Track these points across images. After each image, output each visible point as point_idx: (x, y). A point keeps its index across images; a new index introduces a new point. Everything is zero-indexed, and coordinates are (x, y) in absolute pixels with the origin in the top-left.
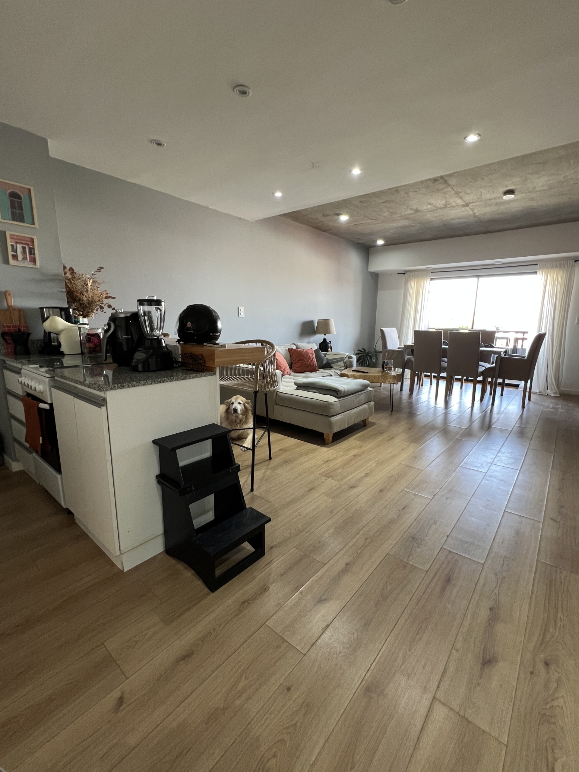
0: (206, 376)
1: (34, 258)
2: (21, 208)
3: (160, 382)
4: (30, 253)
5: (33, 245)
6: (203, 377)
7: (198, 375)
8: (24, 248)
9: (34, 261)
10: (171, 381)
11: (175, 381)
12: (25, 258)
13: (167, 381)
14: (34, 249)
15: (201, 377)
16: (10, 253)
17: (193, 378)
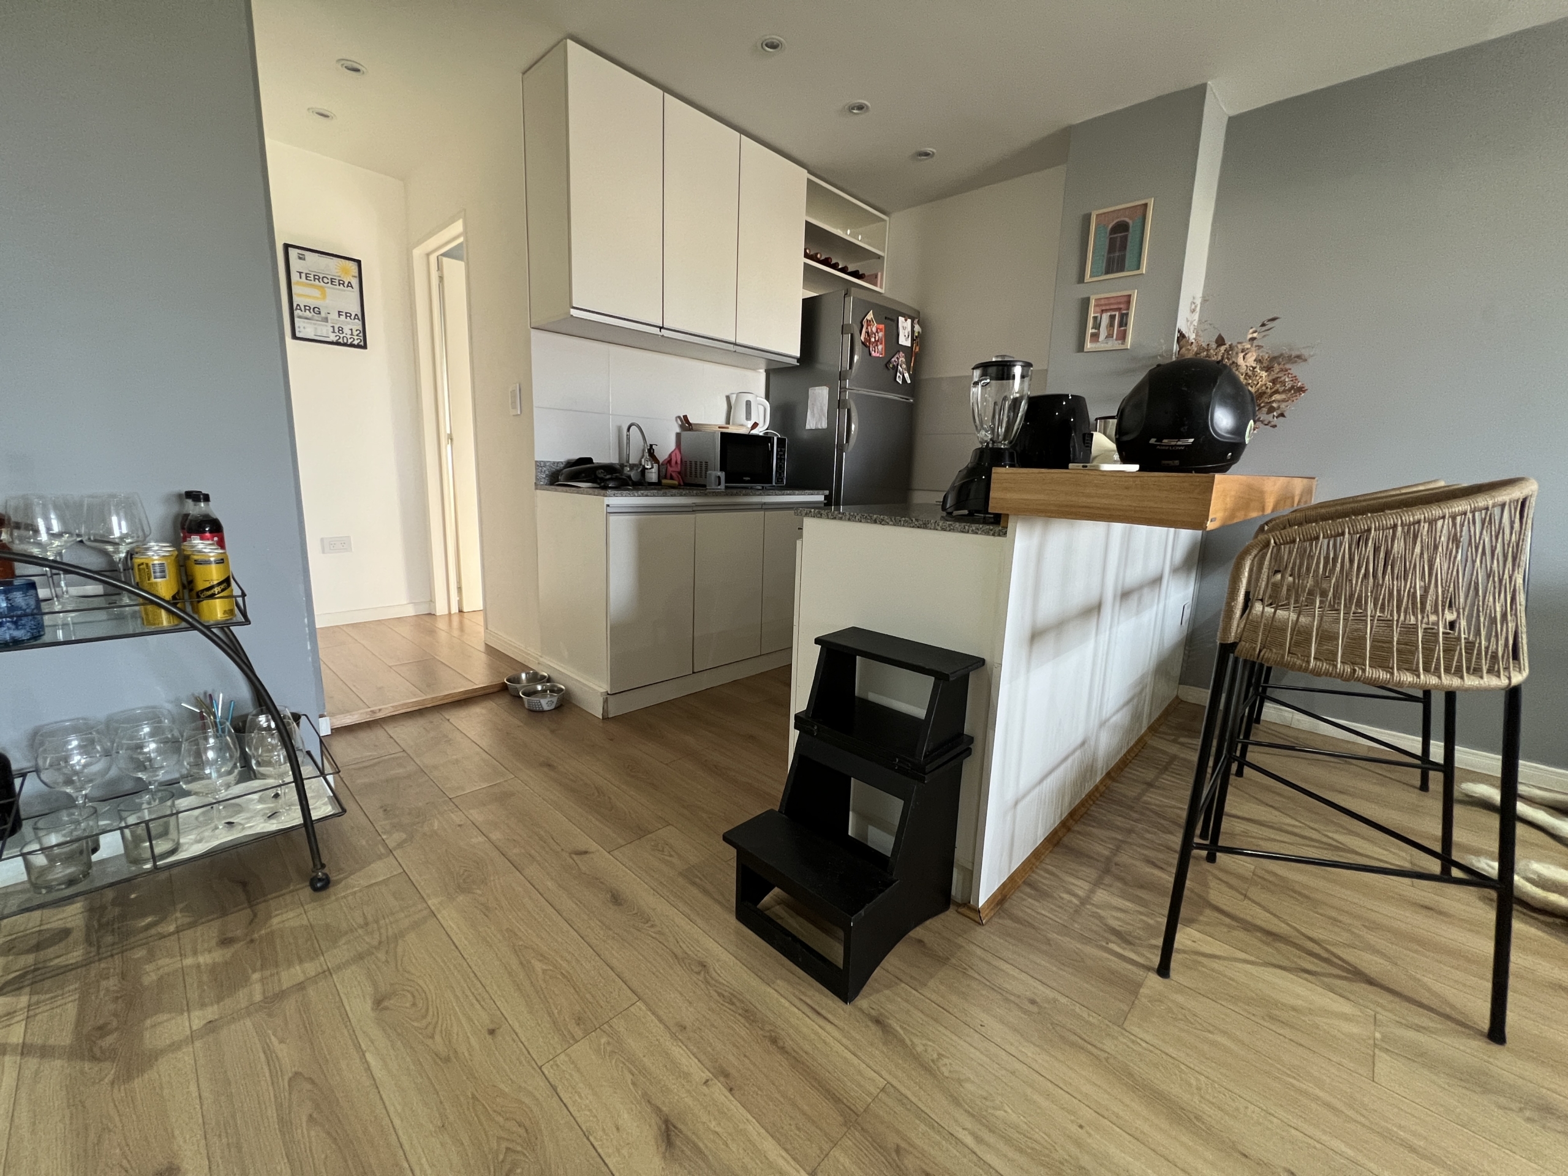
0: (977, 533)
1: (1125, 332)
2: (1123, 247)
3: (875, 522)
4: (1121, 325)
5: (1128, 308)
6: (968, 532)
7: (957, 525)
8: (1112, 318)
9: (1123, 337)
10: (894, 525)
11: (903, 526)
12: (1109, 336)
13: (888, 524)
14: (1127, 314)
15: (963, 532)
16: (1090, 330)
17: (943, 529)
